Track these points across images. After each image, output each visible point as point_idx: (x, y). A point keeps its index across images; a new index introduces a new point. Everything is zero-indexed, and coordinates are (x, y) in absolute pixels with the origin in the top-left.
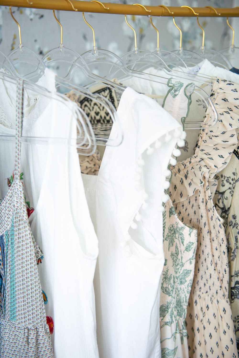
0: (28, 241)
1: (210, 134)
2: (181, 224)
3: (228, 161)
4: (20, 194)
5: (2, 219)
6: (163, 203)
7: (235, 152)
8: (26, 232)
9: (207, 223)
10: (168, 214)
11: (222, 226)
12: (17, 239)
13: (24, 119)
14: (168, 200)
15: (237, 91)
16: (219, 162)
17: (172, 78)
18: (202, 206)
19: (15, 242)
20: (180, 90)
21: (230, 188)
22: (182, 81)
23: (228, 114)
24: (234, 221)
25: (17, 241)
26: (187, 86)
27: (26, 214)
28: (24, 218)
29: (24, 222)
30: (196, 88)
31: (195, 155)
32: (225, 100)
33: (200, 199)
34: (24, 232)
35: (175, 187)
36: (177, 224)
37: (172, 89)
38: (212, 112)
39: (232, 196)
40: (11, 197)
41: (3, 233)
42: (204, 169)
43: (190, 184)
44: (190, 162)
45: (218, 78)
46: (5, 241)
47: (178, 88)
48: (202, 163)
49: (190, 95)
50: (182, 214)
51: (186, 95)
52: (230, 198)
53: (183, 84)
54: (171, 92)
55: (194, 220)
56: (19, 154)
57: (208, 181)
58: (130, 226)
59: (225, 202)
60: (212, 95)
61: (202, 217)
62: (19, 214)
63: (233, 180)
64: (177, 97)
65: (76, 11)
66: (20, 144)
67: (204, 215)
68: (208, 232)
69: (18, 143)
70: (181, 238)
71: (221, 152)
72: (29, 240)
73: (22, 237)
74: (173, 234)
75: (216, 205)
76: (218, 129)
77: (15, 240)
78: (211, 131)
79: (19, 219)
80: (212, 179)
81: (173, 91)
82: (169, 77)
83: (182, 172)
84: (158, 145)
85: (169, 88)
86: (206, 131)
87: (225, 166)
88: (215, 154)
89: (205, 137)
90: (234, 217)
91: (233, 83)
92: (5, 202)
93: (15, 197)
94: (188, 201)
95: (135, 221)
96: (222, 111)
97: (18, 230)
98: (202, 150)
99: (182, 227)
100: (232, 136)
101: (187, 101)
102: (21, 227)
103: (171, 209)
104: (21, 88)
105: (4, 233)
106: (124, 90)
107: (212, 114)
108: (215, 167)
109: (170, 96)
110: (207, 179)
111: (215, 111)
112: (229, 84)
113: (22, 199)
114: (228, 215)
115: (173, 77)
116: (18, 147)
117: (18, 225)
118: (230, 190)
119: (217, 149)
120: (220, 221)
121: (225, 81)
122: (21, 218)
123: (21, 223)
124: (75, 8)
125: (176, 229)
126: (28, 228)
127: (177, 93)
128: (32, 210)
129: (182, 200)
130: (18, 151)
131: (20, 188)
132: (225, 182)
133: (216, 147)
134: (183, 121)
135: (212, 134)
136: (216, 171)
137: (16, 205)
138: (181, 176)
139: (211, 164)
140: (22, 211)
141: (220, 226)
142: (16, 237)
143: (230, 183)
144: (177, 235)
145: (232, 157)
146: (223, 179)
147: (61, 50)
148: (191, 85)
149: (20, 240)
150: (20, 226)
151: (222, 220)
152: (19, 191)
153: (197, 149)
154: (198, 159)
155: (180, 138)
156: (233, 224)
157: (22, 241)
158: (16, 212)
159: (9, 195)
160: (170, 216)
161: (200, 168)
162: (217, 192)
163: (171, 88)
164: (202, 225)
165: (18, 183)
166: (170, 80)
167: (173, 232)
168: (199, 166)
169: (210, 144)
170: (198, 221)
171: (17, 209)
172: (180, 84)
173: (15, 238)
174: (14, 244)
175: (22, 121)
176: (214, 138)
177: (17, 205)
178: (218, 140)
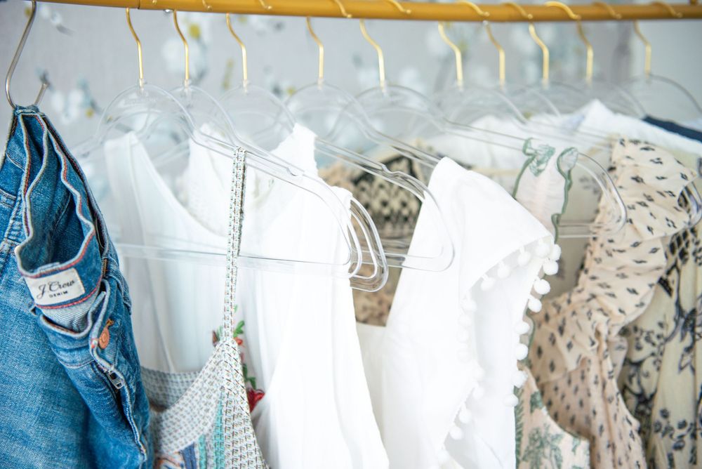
0: (252, 458)
1: (607, 245)
2: (555, 428)
3: (647, 301)
4: (234, 366)
5: (194, 413)
6: (515, 387)
7: (662, 282)
8: (247, 439)
9: (605, 426)
10: (527, 406)
11: (636, 435)
12: (231, 453)
13: (244, 223)
14: (528, 379)
15: (661, 163)
16: (630, 302)
17: (532, 138)
18: (596, 391)
19: (226, 460)
20: (547, 161)
21: (653, 354)
22: (552, 143)
23: (644, 208)
24: (663, 422)
25: (231, 457)
26: (562, 154)
27: (247, 404)
28: (243, 412)
29: (244, 420)
30: (580, 157)
31: (579, 287)
32: (637, 179)
33: (591, 377)
34: (244, 438)
35: (540, 352)
36: (548, 428)
37: (533, 159)
38: (612, 203)
39: (658, 369)
40: (214, 370)
41: (194, 440)
42: (598, 317)
43: (569, 346)
44: (569, 302)
45: (623, 137)
46: (197, 456)
47: (544, 158)
48: (594, 303)
49: (569, 172)
50: (554, 407)
51: (560, 170)
52: (654, 374)
53: (554, 149)
54: (531, 165)
55: (581, 420)
56: (233, 288)
57: (607, 341)
58: (449, 433)
59: (644, 381)
60: (612, 169)
61: (595, 413)
62: (233, 404)
63: (659, 337)
64: (542, 175)
65: (349, 18)
66: (234, 271)
67: (600, 410)
68: (609, 446)
69: (231, 267)
70: (556, 457)
71: (633, 282)
72: (254, 456)
73: (239, 449)
74: (538, 448)
75: (624, 389)
76: (624, 238)
77: (225, 454)
78: (611, 241)
79: (232, 413)
80: (615, 336)
81: (534, 163)
82: (526, 136)
83: (552, 321)
84: (504, 271)
85: (526, 158)
86: (600, 241)
87: (641, 310)
88: (619, 287)
89: (598, 252)
90: (665, 414)
91: (652, 147)
92: (201, 380)
93: (224, 371)
94: (565, 381)
95: (458, 422)
96: (631, 201)
97: (231, 435)
98: (594, 278)
99: (558, 436)
100: (655, 251)
101: (562, 182)
102: (237, 429)
103: (533, 396)
104: (241, 165)
105: (196, 440)
106: (437, 163)
107: (611, 206)
108: (619, 314)
109: (528, 173)
110: (603, 337)
111: (618, 199)
112: (646, 149)
113: (239, 375)
114: (650, 409)
115: (534, 136)
116: (230, 275)
117: (231, 426)
118: (652, 359)
119: (623, 276)
120: (630, 423)
121: (636, 142)
122: (236, 412)
123: (236, 421)
124: (348, 12)
125: (545, 438)
126: (251, 430)
127: (542, 167)
128: (260, 394)
129: (555, 377)
130: (230, 284)
131: (235, 354)
132: (642, 341)
133: (620, 272)
134: (556, 221)
135: (613, 246)
136: (623, 321)
137: (226, 386)
138: (551, 328)
139: (612, 305)
140: (239, 399)
141: (631, 435)
142: (229, 450)
143: (654, 344)
144: (547, 451)
145: (656, 292)
146: (638, 334)
147: (320, 88)
148: (570, 152)
149: (237, 455)
150: (235, 427)
151: (636, 423)
152: (232, 358)
153: (583, 276)
154: (585, 295)
155: (548, 256)
156: (663, 429)
157: (241, 457)
158: (226, 400)
159: (210, 366)
160: (532, 411)
161: (589, 313)
162: (628, 362)
163: (531, 157)
164: (595, 431)
165: (231, 344)
166: (528, 141)
167: (538, 444)
168: (586, 310)
169: (610, 265)
170: (588, 421)
171: (228, 394)
172: (547, 150)
173: (226, 452)
174: (224, 462)
175: (241, 226)
176: (615, 255)
177: (229, 387)
178: (626, 259)
